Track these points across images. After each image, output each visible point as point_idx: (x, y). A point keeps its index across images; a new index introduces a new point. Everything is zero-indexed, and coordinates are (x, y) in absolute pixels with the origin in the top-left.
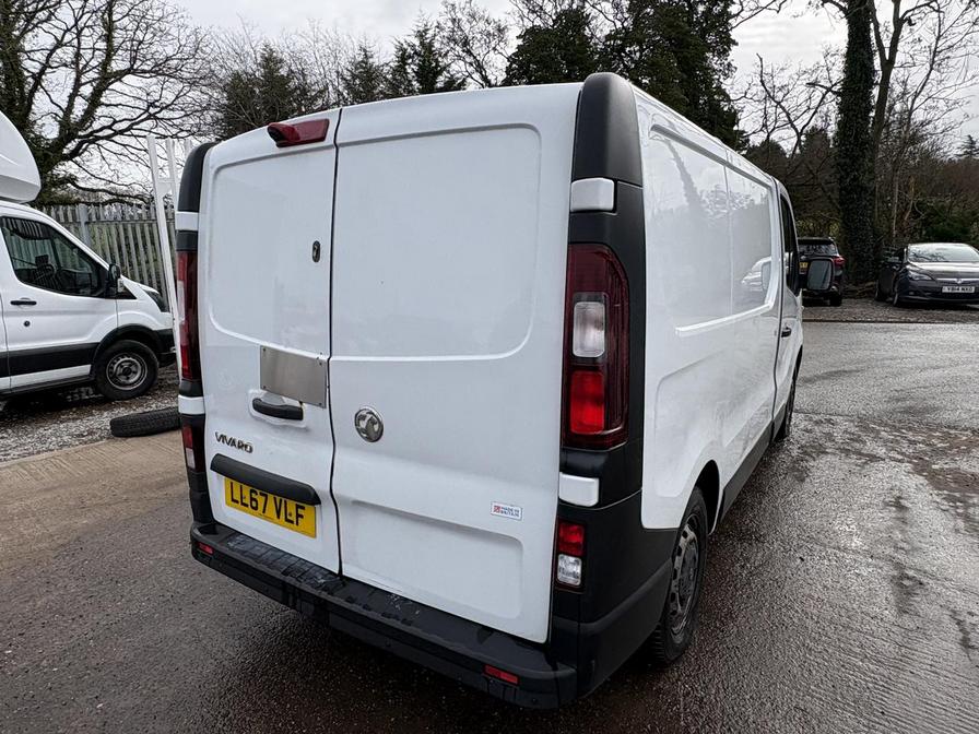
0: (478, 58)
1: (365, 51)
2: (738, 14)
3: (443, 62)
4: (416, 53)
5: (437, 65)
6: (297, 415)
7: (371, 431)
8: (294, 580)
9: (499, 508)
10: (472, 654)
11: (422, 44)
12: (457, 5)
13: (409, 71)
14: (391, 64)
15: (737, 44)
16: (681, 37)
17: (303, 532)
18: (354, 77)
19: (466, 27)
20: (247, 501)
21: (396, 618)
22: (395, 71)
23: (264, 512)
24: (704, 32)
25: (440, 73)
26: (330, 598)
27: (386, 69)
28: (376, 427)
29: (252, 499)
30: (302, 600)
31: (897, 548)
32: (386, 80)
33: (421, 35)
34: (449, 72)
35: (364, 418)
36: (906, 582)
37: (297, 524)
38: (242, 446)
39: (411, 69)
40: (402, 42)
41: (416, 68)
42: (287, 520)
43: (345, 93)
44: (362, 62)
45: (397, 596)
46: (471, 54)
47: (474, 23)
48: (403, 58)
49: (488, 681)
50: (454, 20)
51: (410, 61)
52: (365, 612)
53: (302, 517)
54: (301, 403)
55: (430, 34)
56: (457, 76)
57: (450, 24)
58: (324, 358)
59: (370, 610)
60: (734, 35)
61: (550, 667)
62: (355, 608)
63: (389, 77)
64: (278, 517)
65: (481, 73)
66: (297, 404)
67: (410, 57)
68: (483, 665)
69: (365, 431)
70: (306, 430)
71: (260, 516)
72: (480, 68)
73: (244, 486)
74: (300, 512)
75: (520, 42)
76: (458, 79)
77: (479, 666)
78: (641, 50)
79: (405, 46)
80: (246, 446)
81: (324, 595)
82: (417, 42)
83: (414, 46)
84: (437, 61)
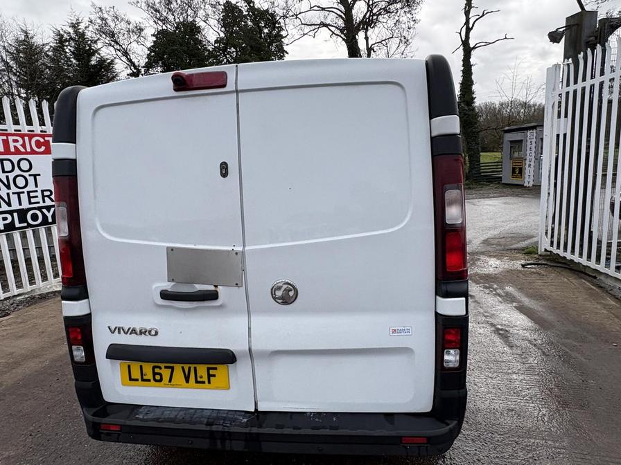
0: (123, 46)
1: (26, 33)
2: (286, 37)
3: (95, 47)
4: (71, 38)
5: (90, 49)
6: (213, 296)
7: (286, 296)
8: (221, 427)
9: (395, 330)
10: (393, 433)
11: (76, 32)
12: (103, 8)
13: (67, 50)
14: (52, 44)
15: (287, 53)
16: (258, 46)
17: (217, 388)
18: (18, 51)
19: (112, 25)
20: (150, 376)
21: (324, 428)
22: (55, 50)
23: (170, 381)
24: (270, 44)
25: (93, 54)
26: (261, 431)
27: (47, 48)
28: (291, 294)
29: (154, 374)
30: (231, 440)
31: (486, 317)
32: (48, 56)
33: (75, 26)
34: (99, 54)
35: (279, 288)
36: (501, 332)
37: (209, 382)
38: (143, 332)
39: (69, 49)
40: (59, 29)
41: (72, 49)
42: (197, 382)
43: (12, 63)
44: (24, 41)
45: (311, 413)
46: (117, 43)
47: (118, 22)
48: (61, 41)
49: (406, 448)
50: (102, 19)
51: (67, 44)
52: (296, 432)
53: (214, 376)
54: (216, 286)
55: (82, 26)
56: (107, 57)
57: (99, 21)
58: (239, 249)
59: (300, 429)
60: (286, 48)
61: (444, 425)
62: (287, 431)
63: (50, 53)
64: (187, 381)
65: (127, 57)
66: (212, 288)
67: (66, 40)
68: (400, 438)
69: (282, 298)
70: (221, 306)
71: (166, 386)
72: (126, 53)
73: (144, 364)
74: (212, 372)
75: (154, 39)
76: (107, 59)
77: (397, 440)
78: (237, 52)
79: (62, 32)
80: (150, 332)
81: (255, 430)
82: (71, 30)
83: (70, 33)
84: (90, 46)
